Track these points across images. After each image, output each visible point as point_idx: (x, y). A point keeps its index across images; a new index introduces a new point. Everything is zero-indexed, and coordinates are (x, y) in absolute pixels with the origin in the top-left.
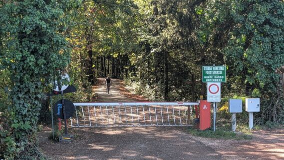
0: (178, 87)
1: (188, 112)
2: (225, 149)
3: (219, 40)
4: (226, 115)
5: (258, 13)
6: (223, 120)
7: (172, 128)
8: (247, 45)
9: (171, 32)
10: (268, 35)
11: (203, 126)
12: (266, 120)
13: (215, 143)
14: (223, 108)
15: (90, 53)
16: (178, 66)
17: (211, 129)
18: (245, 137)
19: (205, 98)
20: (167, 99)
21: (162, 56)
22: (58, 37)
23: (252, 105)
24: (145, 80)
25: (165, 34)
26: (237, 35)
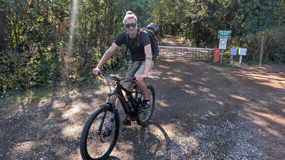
0: (204, 41)
1: (208, 54)
2: (225, 72)
3: (229, 17)
4: (228, 57)
5: (253, 3)
6: (225, 58)
7: (199, 61)
8: (243, 21)
9: (203, 13)
10: (257, 15)
11: (215, 60)
12: (248, 60)
13: (220, 69)
14: (226, 53)
15: (162, 22)
16: (205, 30)
17: (219, 62)
18: (237, 67)
19: (218, 47)
20: (197, 47)
21: (197, 25)
22: (148, 13)
23: (242, 52)
24: (187, 36)
25: (200, 13)
26: (240, 15)
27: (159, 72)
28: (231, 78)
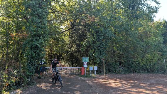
0: (76, 63)
1: (78, 70)
2: (88, 81)
3: (87, 51)
4: (89, 71)
5: (97, 44)
6: (87, 72)
7: (74, 75)
8: (94, 52)
9: (74, 48)
10: (99, 50)
11: (82, 74)
12: (99, 73)
13: (86, 79)
14: (88, 69)
15: (51, 53)
16: (76, 57)
17: (84, 75)
18: (94, 77)
19: (83, 66)
20: (73, 67)
21: (72, 54)
22: (42, 48)
23: (95, 68)
24: (66, 61)
25: (73, 49)
26: (92, 49)
27: (50, 84)
28: (91, 84)
